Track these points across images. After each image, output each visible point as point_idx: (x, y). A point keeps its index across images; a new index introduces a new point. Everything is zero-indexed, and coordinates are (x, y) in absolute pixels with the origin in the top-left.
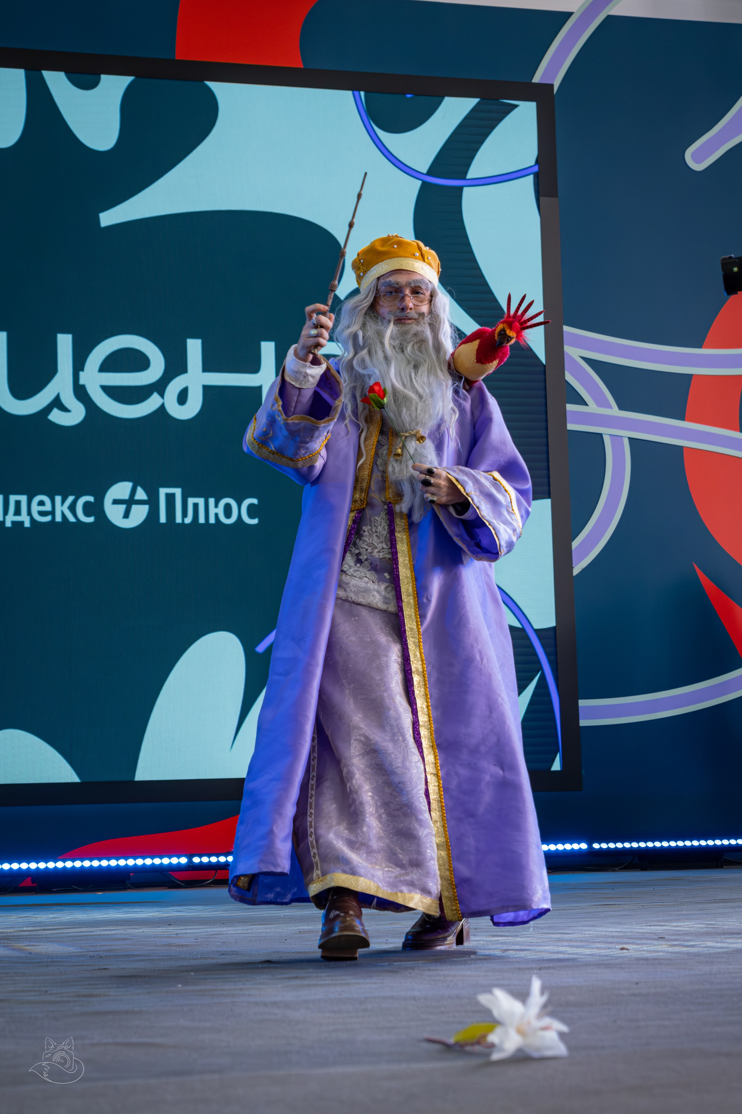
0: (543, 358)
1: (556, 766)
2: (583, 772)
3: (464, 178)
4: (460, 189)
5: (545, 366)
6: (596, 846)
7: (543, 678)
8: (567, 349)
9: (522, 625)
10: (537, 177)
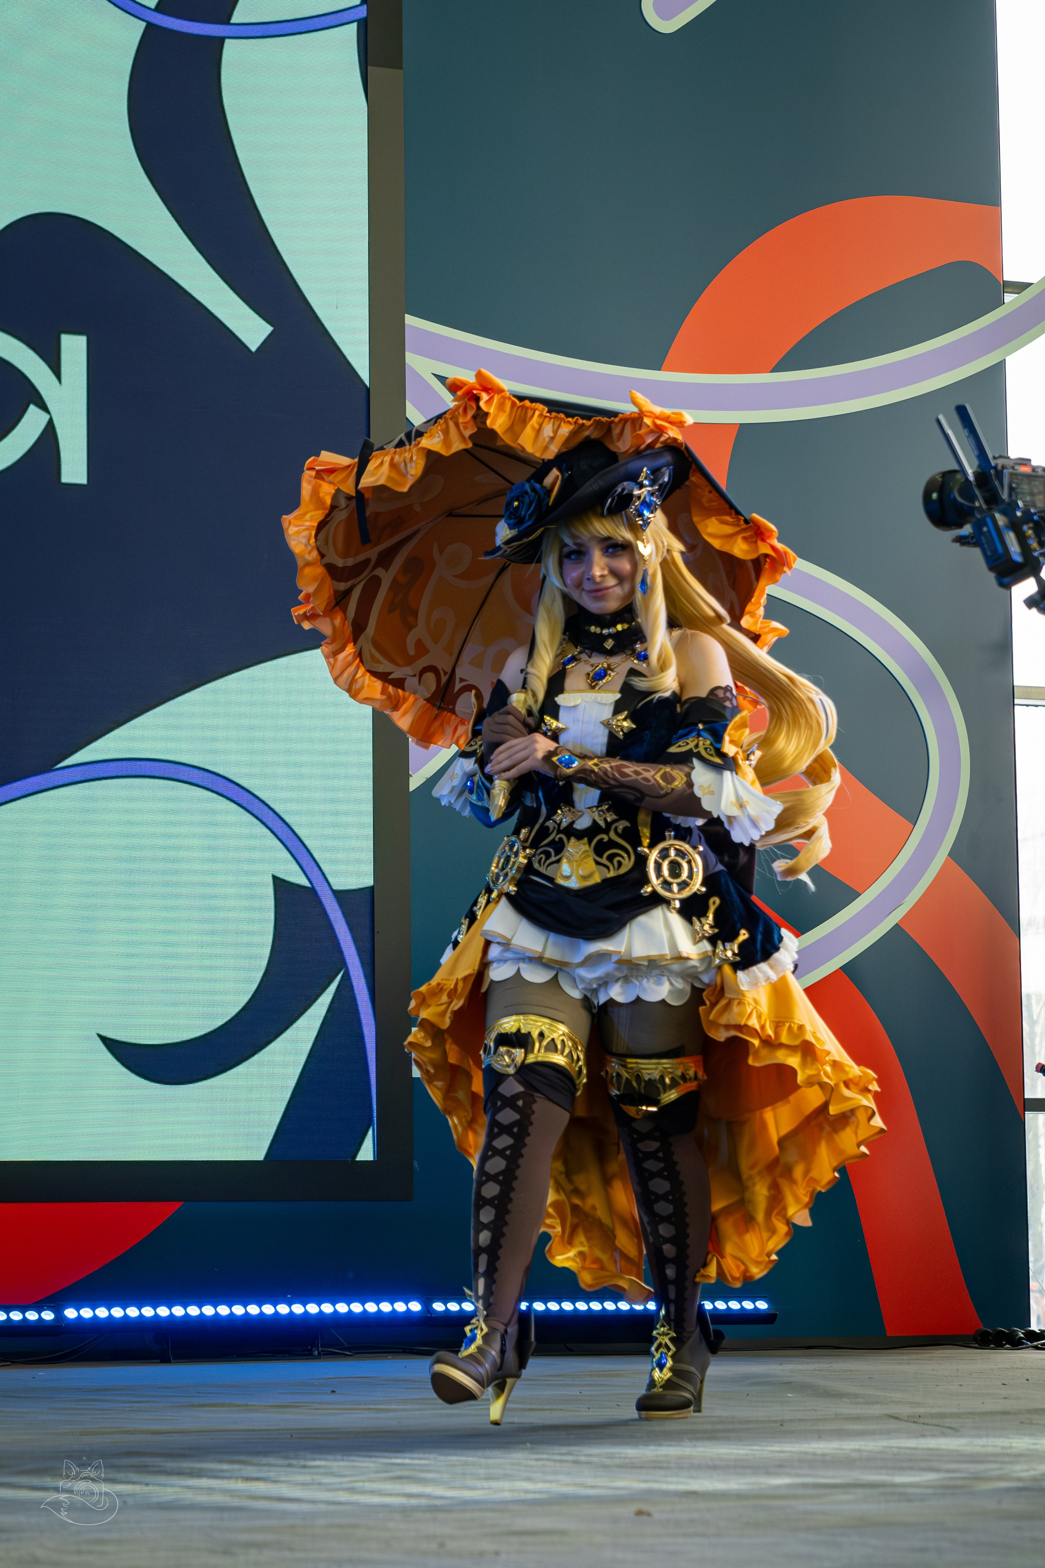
0: (364, 374)
1: (366, 1152)
2: (416, 1165)
3: (225, 19)
4: (219, 42)
5: (368, 390)
6: (438, 1307)
7: (346, 985)
8: (412, 359)
9: (311, 882)
10: (364, 27)
